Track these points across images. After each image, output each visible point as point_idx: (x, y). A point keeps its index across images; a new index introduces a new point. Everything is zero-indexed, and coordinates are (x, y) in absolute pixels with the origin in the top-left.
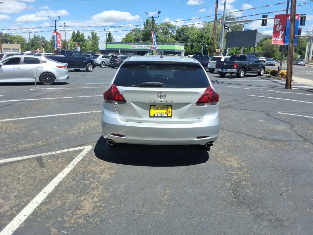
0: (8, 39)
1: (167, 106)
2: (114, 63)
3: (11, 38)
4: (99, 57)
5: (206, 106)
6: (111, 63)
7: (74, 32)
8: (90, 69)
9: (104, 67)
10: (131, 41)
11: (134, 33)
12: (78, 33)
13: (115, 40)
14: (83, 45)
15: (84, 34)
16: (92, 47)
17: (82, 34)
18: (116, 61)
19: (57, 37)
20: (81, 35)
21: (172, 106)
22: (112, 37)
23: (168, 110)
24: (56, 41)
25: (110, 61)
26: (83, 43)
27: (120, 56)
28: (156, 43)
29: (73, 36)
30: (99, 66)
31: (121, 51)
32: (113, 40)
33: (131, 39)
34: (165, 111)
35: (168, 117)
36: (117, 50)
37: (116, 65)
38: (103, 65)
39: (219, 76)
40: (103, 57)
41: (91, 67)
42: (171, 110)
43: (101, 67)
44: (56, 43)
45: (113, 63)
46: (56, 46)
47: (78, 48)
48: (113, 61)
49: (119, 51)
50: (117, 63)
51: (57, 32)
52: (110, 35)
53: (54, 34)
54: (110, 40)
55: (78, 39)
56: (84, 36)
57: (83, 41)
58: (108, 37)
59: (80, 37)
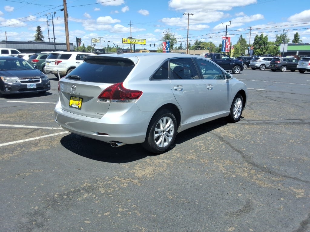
0: (201, 46)
1: (80, 98)
3: (203, 45)
4: (259, 60)
5: (108, 102)
6: (271, 66)
7: (257, 35)
8: (236, 71)
9: (264, 70)
12: (261, 36)
13: (302, 41)
14: (265, 48)
15: (268, 37)
17: (265, 37)
18: (277, 63)
19: (227, 41)
20: (265, 38)
21: (82, 99)
22: (299, 38)
23: (80, 102)
24: (224, 45)
25: (271, 63)
27: (282, 58)
29: (256, 39)
30: (258, 68)
31: (299, 53)
32: (300, 41)
34: (77, 102)
35: (78, 108)
36: (295, 52)
37: (277, 67)
38: (263, 68)
40: (264, 59)
41: (238, 70)
42: (81, 102)
43: (260, 70)
44: (224, 47)
45: (273, 66)
46: (223, 50)
47: (246, 52)
48: (273, 63)
50: (278, 65)
51: (227, 37)
52: (296, 36)
53: (224, 39)
54: (296, 41)
55: (260, 42)
56: (267, 39)
57: (265, 43)
58: (294, 38)
59: (263, 40)
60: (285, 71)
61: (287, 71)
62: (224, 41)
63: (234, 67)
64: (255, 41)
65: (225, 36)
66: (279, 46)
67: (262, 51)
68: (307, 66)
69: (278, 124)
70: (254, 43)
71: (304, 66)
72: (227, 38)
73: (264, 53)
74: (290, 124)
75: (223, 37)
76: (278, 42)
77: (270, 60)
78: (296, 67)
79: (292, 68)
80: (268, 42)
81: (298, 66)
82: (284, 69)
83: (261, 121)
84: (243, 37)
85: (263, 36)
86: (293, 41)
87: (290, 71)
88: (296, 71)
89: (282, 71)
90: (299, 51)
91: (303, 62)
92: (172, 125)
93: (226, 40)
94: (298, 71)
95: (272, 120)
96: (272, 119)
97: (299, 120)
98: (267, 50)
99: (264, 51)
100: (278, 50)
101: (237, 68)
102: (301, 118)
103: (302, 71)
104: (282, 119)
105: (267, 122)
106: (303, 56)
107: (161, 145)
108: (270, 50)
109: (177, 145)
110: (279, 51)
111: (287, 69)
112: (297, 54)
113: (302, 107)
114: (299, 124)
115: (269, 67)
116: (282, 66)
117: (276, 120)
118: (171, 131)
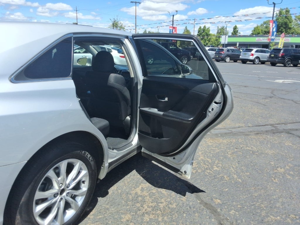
2: (219, 56)
6: (216, 56)
7: (200, 27)
8: (184, 62)
10: (259, 33)
11: (265, 26)
12: (204, 27)
13: (240, 34)
14: (207, 40)
15: (210, 28)
16: (216, 41)
17: (208, 28)
18: (221, 54)
20: (207, 30)
22: (238, 31)
25: (215, 54)
26: (207, 38)
28: (276, 34)
29: (199, 31)
31: (239, 44)
32: (239, 33)
33: (258, 32)
36: (235, 43)
37: (221, 58)
39: (292, 66)
45: (217, 56)
48: (218, 54)
49: (237, 44)
50: (222, 56)
51: (173, 26)
52: (235, 28)
53: (171, 28)
54: (235, 33)
55: (203, 33)
56: (209, 31)
57: (208, 35)
58: (234, 30)
59: (206, 31)
60: (229, 61)
61: (230, 61)
62: (171, 30)
63: (182, 57)
64: (198, 32)
65: (172, 26)
66: (220, 38)
67: (205, 42)
68: (249, 56)
69: (248, 133)
70: (198, 34)
71: (246, 56)
72: (174, 28)
73: (207, 44)
74: (264, 134)
75: (170, 27)
76: (219, 33)
77: (215, 51)
78: (239, 57)
79: (235, 58)
80: (211, 34)
81: (240, 57)
82: (228, 59)
83: (225, 129)
84: (188, 29)
85: (205, 28)
86: (232, 34)
87: (233, 61)
88: (238, 61)
89: (226, 62)
90: (239, 42)
91: (246, 52)
92: (84, 172)
93: (173, 30)
94: (241, 61)
95: (239, 127)
96: (237, 125)
97: (270, 125)
98: (209, 42)
99: (207, 42)
100: (219, 42)
101: (185, 58)
102: (272, 123)
103: (244, 61)
104: (250, 125)
105: (233, 130)
106: (242, 48)
107: (57, 220)
108: (212, 42)
109: (100, 199)
110: (221, 42)
111: (230, 60)
112: (238, 45)
113: (264, 105)
114: (274, 133)
115: (214, 57)
116: (226, 57)
117: (242, 127)
118: (84, 182)
